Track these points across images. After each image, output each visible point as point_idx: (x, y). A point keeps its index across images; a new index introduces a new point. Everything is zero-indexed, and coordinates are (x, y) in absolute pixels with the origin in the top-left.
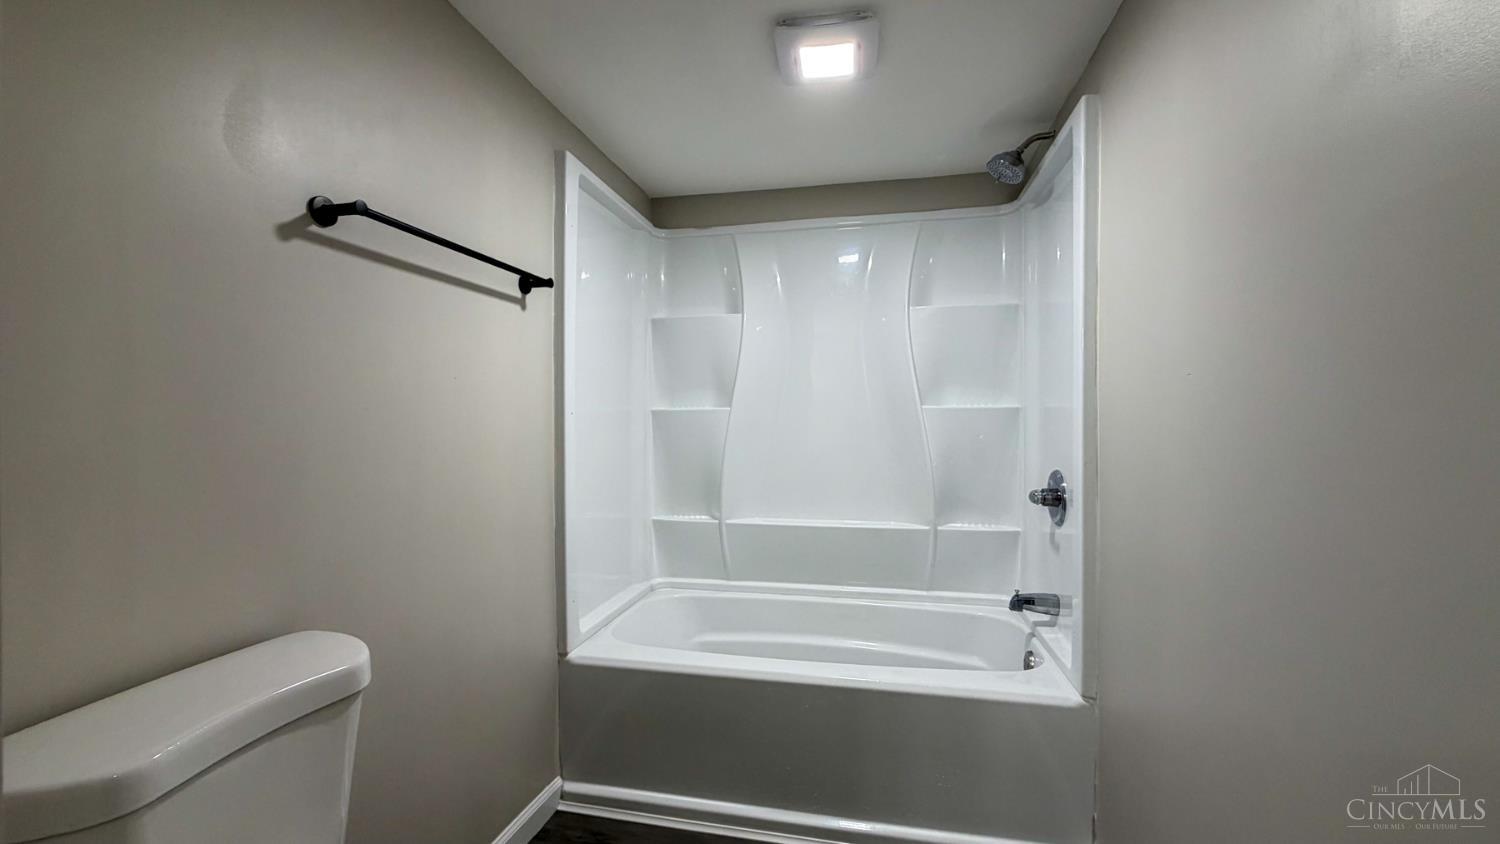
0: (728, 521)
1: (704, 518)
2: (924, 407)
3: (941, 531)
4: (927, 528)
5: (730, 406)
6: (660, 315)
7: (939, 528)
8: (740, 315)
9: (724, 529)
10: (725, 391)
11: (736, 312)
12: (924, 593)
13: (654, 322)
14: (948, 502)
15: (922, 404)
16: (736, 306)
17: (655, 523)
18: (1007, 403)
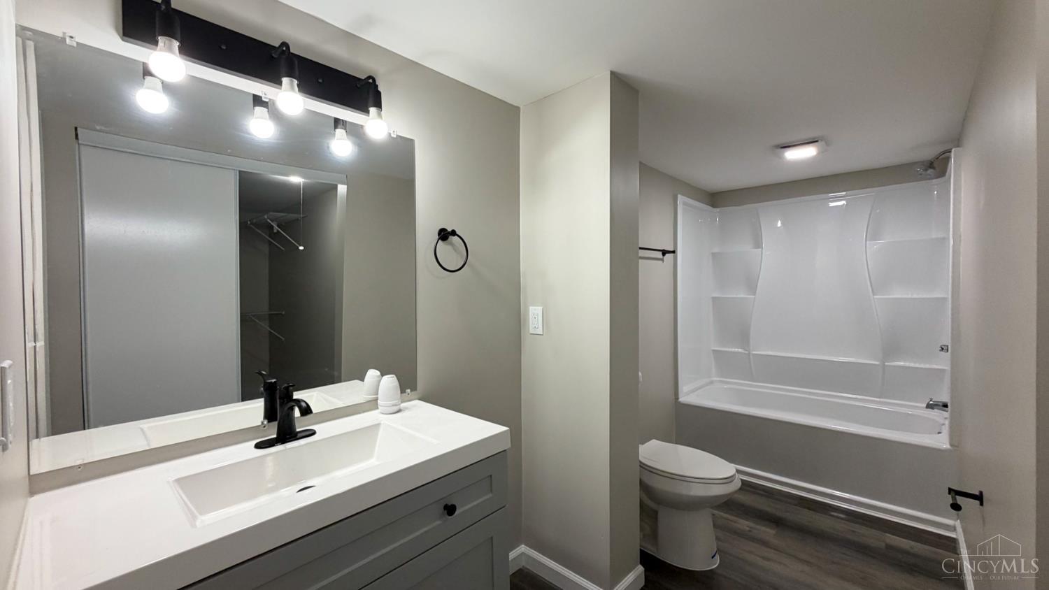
0: (754, 352)
1: (740, 350)
2: (875, 297)
3: (887, 365)
4: (877, 363)
5: (755, 295)
6: (716, 250)
7: (886, 364)
8: (760, 250)
9: (751, 357)
10: (752, 286)
11: (759, 248)
12: (878, 399)
13: (713, 254)
14: (892, 348)
15: (873, 295)
16: (758, 244)
17: (714, 351)
18: (938, 294)
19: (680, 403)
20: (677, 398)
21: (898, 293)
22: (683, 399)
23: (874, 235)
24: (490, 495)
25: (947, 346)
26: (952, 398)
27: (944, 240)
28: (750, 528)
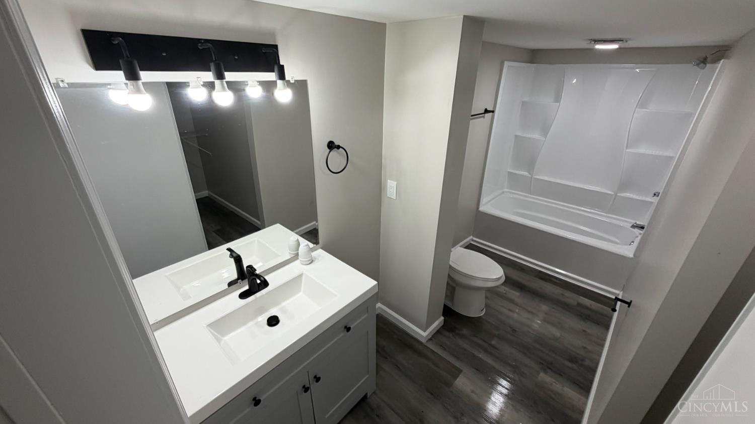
0: (536, 177)
1: (526, 174)
2: (627, 151)
3: (619, 196)
4: (613, 193)
5: (546, 137)
6: (526, 99)
7: (618, 194)
8: (558, 104)
9: (533, 178)
10: (545, 131)
11: (558, 102)
12: (605, 214)
13: (523, 103)
14: (625, 185)
15: (627, 148)
16: (557, 99)
17: (509, 172)
18: (669, 153)
19: (480, 212)
20: (478, 208)
21: (644, 149)
22: (481, 209)
23: (642, 104)
24: (367, 315)
25: (659, 193)
26: (649, 224)
27: (691, 115)
28: (506, 291)
